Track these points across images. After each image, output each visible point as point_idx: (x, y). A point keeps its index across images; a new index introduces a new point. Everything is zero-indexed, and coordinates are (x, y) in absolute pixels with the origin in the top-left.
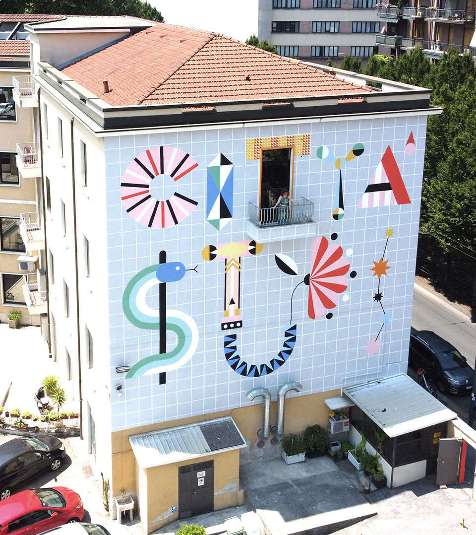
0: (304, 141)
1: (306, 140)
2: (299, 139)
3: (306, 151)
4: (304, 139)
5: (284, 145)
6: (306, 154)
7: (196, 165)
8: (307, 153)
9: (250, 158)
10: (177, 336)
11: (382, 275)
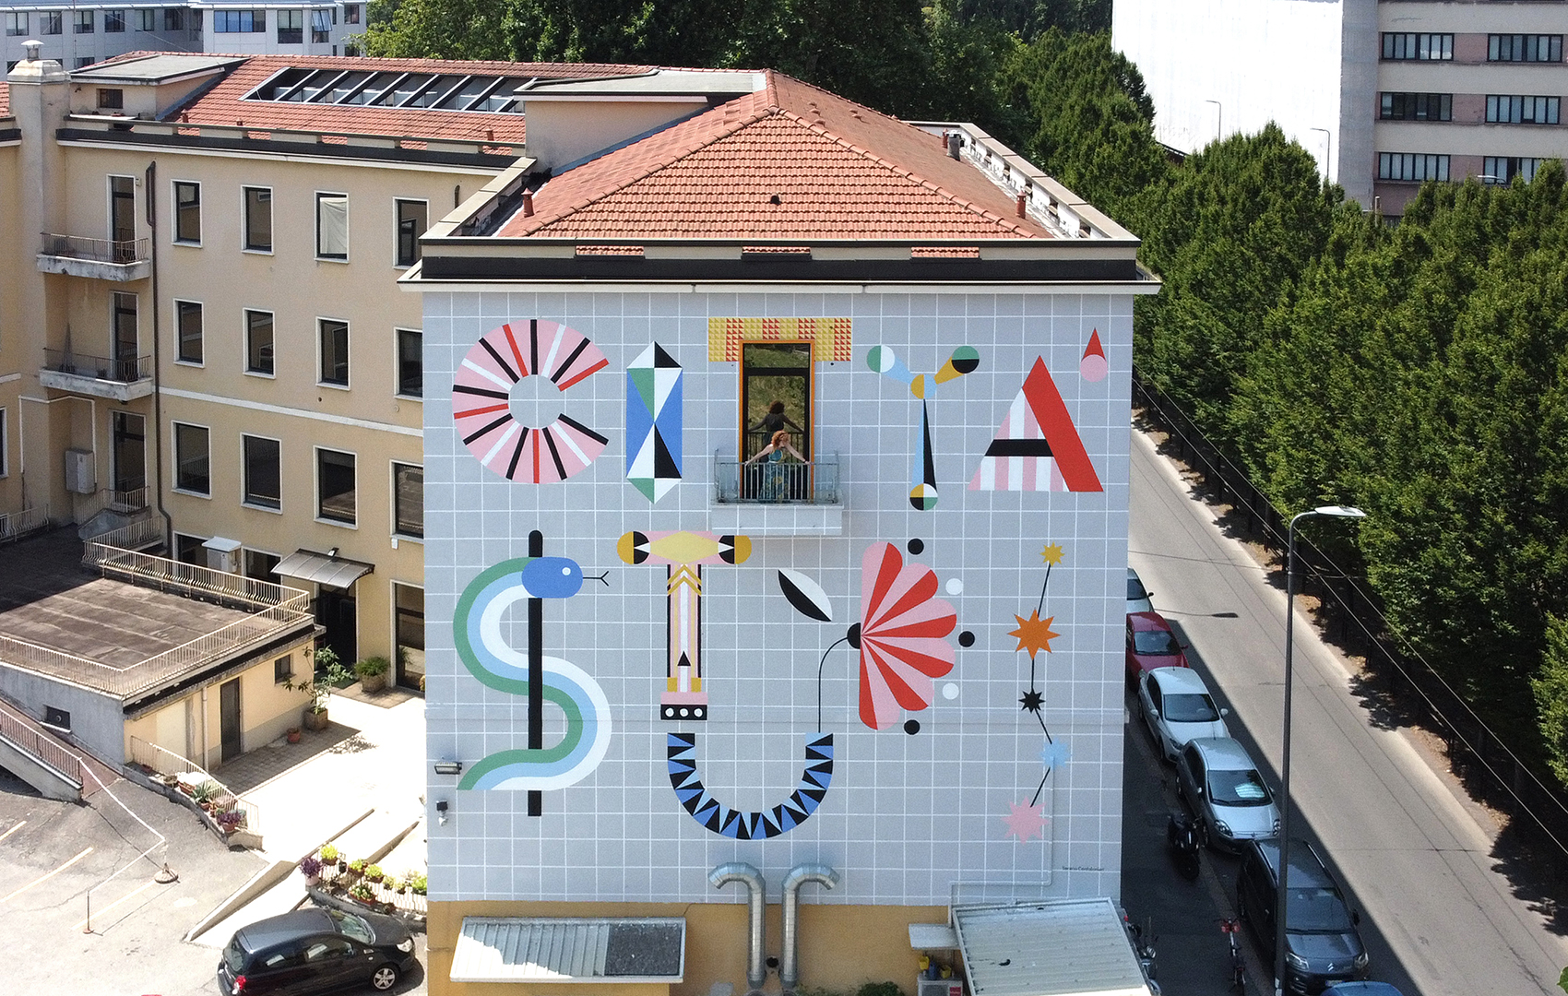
0: (836, 332)
1: (841, 333)
2: (824, 327)
3: (842, 354)
4: (836, 327)
5: (791, 336)
6: (842, 359)
7: (604, 363)
8: (844, 357)
9: (718, 358)
10: (564, 717)
11: (1040, 651)
